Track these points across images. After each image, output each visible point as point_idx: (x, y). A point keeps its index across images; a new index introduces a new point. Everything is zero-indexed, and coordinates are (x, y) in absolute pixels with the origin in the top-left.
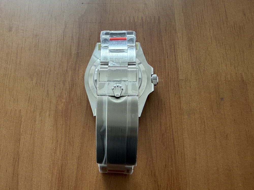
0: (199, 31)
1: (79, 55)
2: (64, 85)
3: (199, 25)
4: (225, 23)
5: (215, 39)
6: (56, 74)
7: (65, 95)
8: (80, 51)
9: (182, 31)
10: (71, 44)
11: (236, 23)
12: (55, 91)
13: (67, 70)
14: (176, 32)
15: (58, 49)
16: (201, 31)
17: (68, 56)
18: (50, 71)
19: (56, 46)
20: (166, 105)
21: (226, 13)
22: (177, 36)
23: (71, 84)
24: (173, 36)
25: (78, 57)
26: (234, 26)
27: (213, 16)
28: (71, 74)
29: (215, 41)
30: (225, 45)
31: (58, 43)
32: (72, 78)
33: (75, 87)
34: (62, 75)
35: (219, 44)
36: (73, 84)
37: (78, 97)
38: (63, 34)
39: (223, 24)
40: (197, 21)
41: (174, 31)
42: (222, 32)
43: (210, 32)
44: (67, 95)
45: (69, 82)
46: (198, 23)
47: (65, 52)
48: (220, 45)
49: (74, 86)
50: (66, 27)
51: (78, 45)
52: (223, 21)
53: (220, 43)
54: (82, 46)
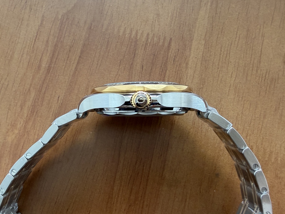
0: (218, 72)
1: (51, 71)
2: (21, 110)
3: (220, 63)
4: (256, 68)
5: (235, 89)
6: (14, 91)
7: (19, 124)
8: (53, 65)
9: (196, 68)
10: (43, 52)
11: (269, 72)
12: (7, 116)
13: (29, 90)
14: (187, 67)
15: (25, 56)
16: (220, 73)
17: (35, 69)
18: (8, 85)
19: (22, 51)
20: (145, 168)
21: (261, 54)
22: (187, 74)
23: (30, 110)
24: (181, 73)
25: (49, 74)
26: (265, 76)
27: (243, 55)
28: (34, 96)
29: (233, 92)
30: (245, 102)
31: (25, 47)
32: (34, 103)
33: (35, 116)
34: (22, 95)
35: (237, 97)
36: (33, 111)
37: (36, 132)
38: (36, 34)
39: (252, 70)
40: (220, 57)
41: (185, 65)
42: (246, 82)
43: (231, 77)
44: (23, 125)
45: (28, 107)
46: (219, 60)
47: (33, 63)
48: (239, 99)
49: (35, 114)
50: (42, 23)
51: (53, 56)
52: (253, 65)
53: (239, 97)
54: (57, 59)
